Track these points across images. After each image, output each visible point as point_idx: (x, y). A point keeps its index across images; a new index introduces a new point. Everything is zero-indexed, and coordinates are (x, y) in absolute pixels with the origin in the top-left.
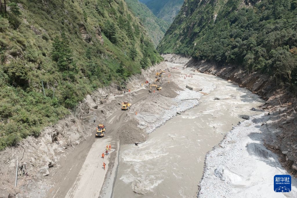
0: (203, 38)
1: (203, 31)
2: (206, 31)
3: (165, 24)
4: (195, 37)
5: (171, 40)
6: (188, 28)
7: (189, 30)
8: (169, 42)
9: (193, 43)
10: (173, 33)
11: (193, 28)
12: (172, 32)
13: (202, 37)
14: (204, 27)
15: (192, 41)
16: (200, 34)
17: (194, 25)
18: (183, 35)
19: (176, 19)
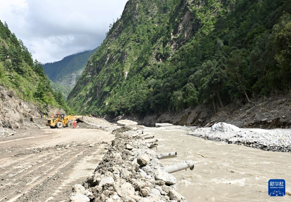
0: (115, 96)
1: (114, 89)
2: (117, 89)
3: (64, 90)
4: (105, 97)
5: (76, 103)
6: (95, 88)
7: (97, 90)
8: (74, 106)
9: (104, 102)
10: (78, 95)
11: (102, 87)
12: (77, 95)
13: (114, 96)
14: (114, 85)
15: (102, 101)
16: (111, 92)
17: (102, 85)
18: (90, 97)
19: (80, 80)
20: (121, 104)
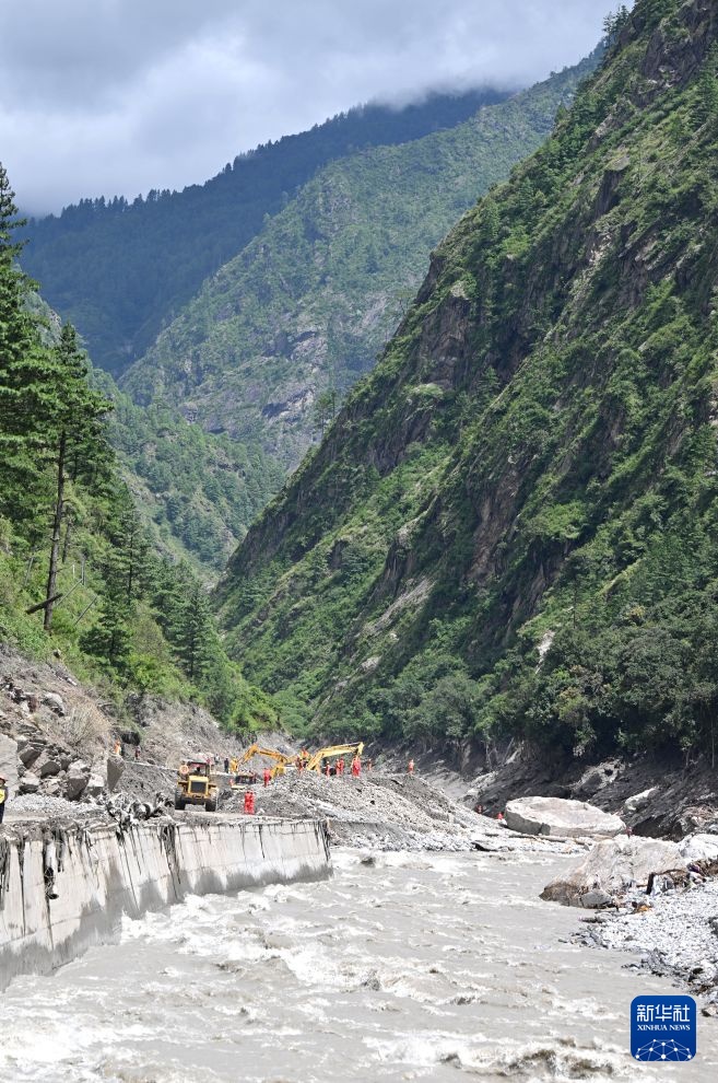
0: (614, 590)
1: (617, 523)
2: (641, 530)
3: (209, 471)
4: (539, 582)
5: (297, 613)
6: (467, 495)
7: (479, 519)
8: (283, 633)
9: (522, 631)
10: (326, 544)
11: (522, 499)
12: (313, 541)
13: (607, 586)
14: (622, 491)
15: (515, 615)
16: (589, 551)
17: (530, 473)
18: (422, 568)
19: (349, 412)
20: (622, 669)
